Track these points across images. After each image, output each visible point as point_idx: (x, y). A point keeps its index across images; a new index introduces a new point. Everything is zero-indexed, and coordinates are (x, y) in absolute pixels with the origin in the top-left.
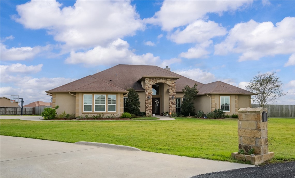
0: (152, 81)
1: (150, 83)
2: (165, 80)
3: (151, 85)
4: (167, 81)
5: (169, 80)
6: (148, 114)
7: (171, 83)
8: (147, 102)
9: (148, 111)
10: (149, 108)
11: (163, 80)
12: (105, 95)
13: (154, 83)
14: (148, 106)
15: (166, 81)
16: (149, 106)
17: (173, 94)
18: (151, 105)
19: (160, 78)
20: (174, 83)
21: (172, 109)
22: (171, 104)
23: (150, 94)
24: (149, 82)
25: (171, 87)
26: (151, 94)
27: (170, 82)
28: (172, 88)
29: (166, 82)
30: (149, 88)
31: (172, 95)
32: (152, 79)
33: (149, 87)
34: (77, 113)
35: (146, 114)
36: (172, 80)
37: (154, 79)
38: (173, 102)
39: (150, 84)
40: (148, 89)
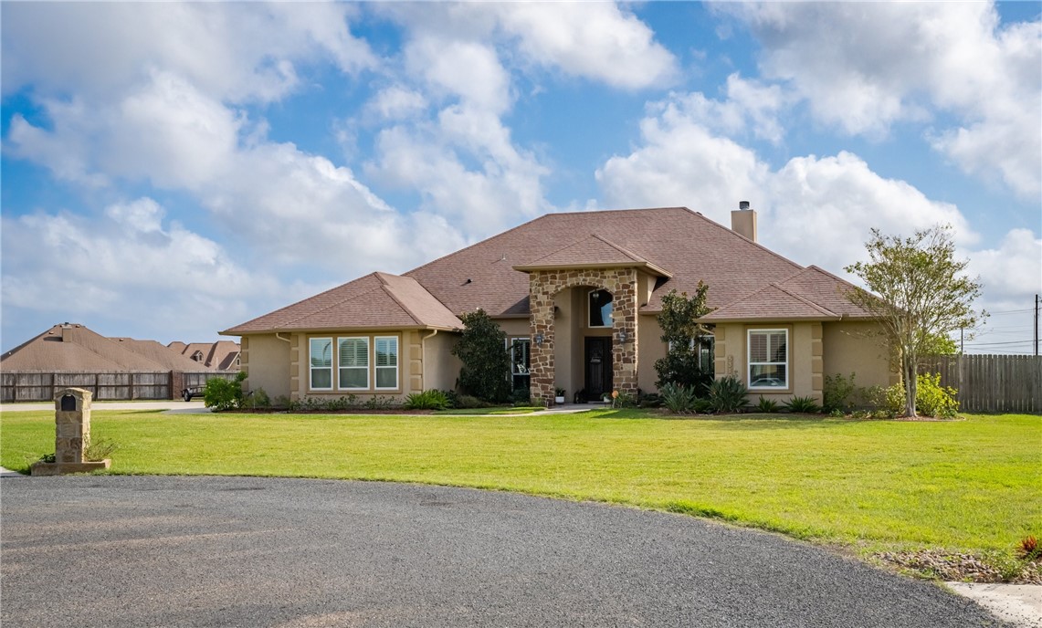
0: (551, 283)
1: (543, 289)
2: (596, 275)
3: (546, 296)
4: (605, 278)
5: (611, 273)
6: (537, 395)
7: (618, 287)
8: (535, 355)
9: (536, 386)
10: (542, 376)
11: (588, 275)
12: (366, 339)
13: (557, 287)
14: (537, 370)
15: (599, 278)
16: (542, 367)
17: (627, 325)
18: (547, 364)
19: (578, 271)
20: (627, 283)
21: (621, 380)
22: (619, 360)
23: (546, 327)
24: (540, 285)
25: (618, 298)
26: (549, 326)
27: (615, 280)
28: (620, 303)
29: (601, 282)
30: (540, 308)
31: (622, 330)
32: (549, 275)
33: (539, 304)
34: (293, 393)
35: (533, 396)
36: (620, 274)
37: (558, 276)
38: (624, 355)
39: (544, 293)
40: (538, 311)
